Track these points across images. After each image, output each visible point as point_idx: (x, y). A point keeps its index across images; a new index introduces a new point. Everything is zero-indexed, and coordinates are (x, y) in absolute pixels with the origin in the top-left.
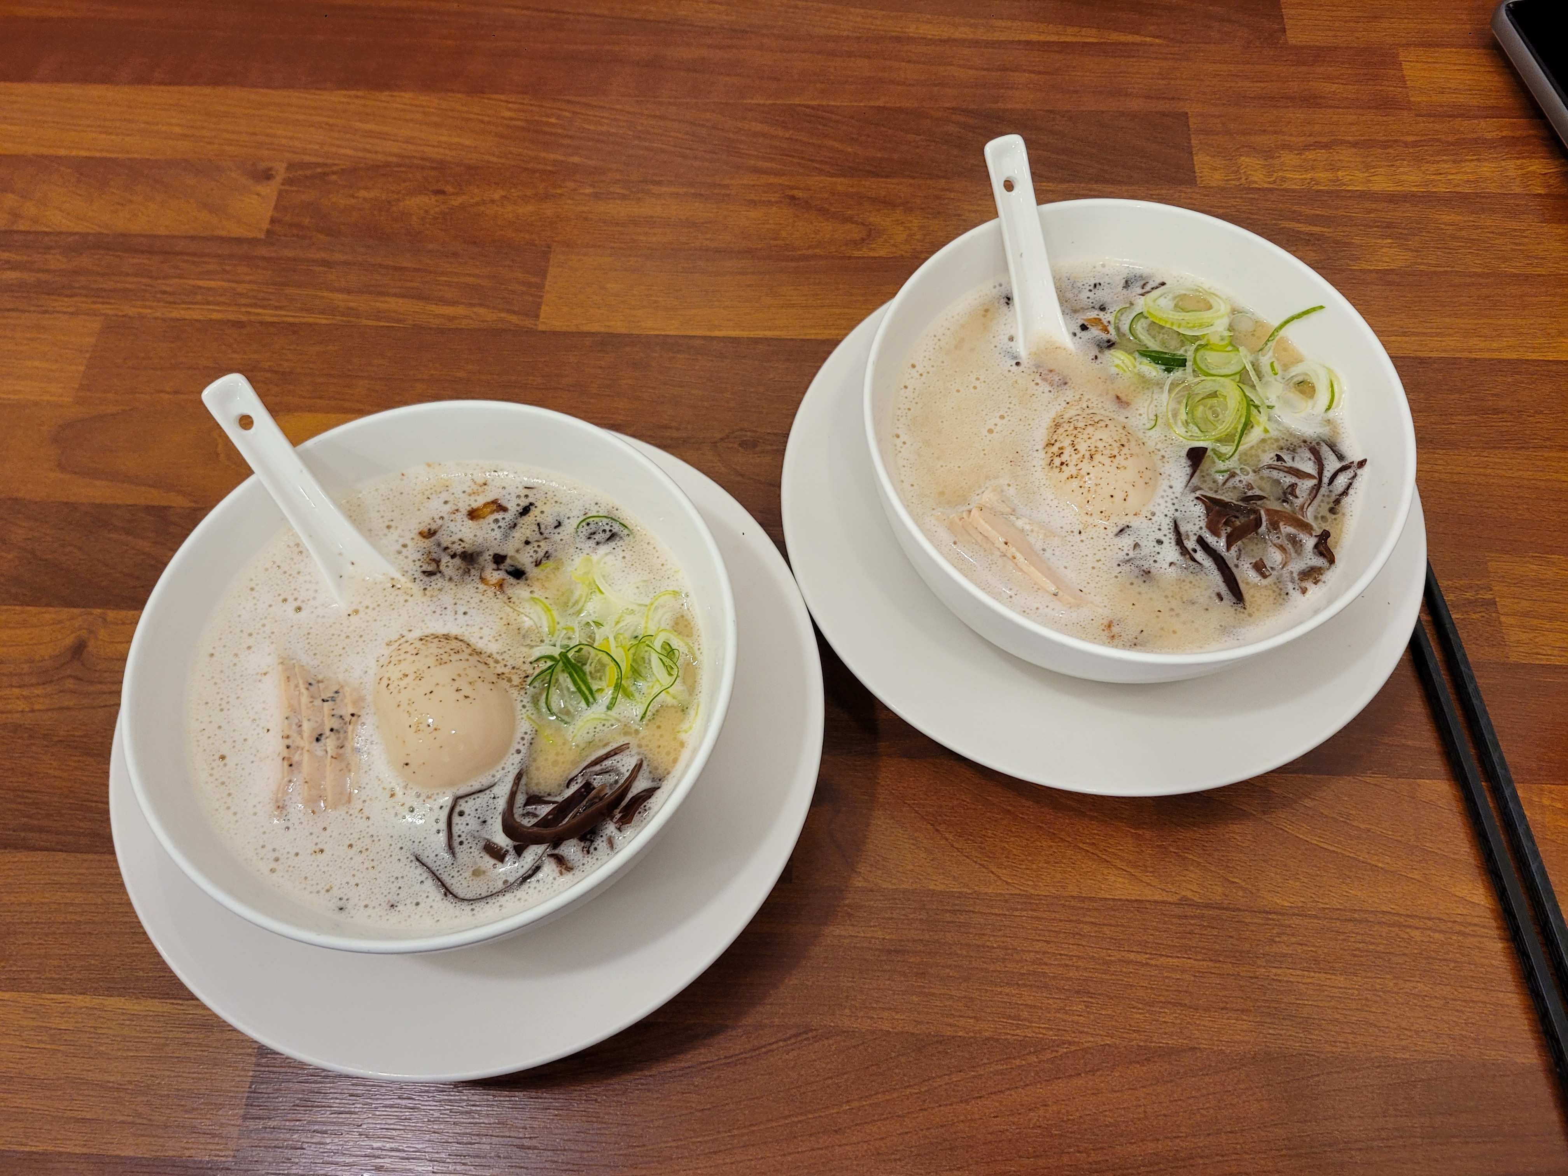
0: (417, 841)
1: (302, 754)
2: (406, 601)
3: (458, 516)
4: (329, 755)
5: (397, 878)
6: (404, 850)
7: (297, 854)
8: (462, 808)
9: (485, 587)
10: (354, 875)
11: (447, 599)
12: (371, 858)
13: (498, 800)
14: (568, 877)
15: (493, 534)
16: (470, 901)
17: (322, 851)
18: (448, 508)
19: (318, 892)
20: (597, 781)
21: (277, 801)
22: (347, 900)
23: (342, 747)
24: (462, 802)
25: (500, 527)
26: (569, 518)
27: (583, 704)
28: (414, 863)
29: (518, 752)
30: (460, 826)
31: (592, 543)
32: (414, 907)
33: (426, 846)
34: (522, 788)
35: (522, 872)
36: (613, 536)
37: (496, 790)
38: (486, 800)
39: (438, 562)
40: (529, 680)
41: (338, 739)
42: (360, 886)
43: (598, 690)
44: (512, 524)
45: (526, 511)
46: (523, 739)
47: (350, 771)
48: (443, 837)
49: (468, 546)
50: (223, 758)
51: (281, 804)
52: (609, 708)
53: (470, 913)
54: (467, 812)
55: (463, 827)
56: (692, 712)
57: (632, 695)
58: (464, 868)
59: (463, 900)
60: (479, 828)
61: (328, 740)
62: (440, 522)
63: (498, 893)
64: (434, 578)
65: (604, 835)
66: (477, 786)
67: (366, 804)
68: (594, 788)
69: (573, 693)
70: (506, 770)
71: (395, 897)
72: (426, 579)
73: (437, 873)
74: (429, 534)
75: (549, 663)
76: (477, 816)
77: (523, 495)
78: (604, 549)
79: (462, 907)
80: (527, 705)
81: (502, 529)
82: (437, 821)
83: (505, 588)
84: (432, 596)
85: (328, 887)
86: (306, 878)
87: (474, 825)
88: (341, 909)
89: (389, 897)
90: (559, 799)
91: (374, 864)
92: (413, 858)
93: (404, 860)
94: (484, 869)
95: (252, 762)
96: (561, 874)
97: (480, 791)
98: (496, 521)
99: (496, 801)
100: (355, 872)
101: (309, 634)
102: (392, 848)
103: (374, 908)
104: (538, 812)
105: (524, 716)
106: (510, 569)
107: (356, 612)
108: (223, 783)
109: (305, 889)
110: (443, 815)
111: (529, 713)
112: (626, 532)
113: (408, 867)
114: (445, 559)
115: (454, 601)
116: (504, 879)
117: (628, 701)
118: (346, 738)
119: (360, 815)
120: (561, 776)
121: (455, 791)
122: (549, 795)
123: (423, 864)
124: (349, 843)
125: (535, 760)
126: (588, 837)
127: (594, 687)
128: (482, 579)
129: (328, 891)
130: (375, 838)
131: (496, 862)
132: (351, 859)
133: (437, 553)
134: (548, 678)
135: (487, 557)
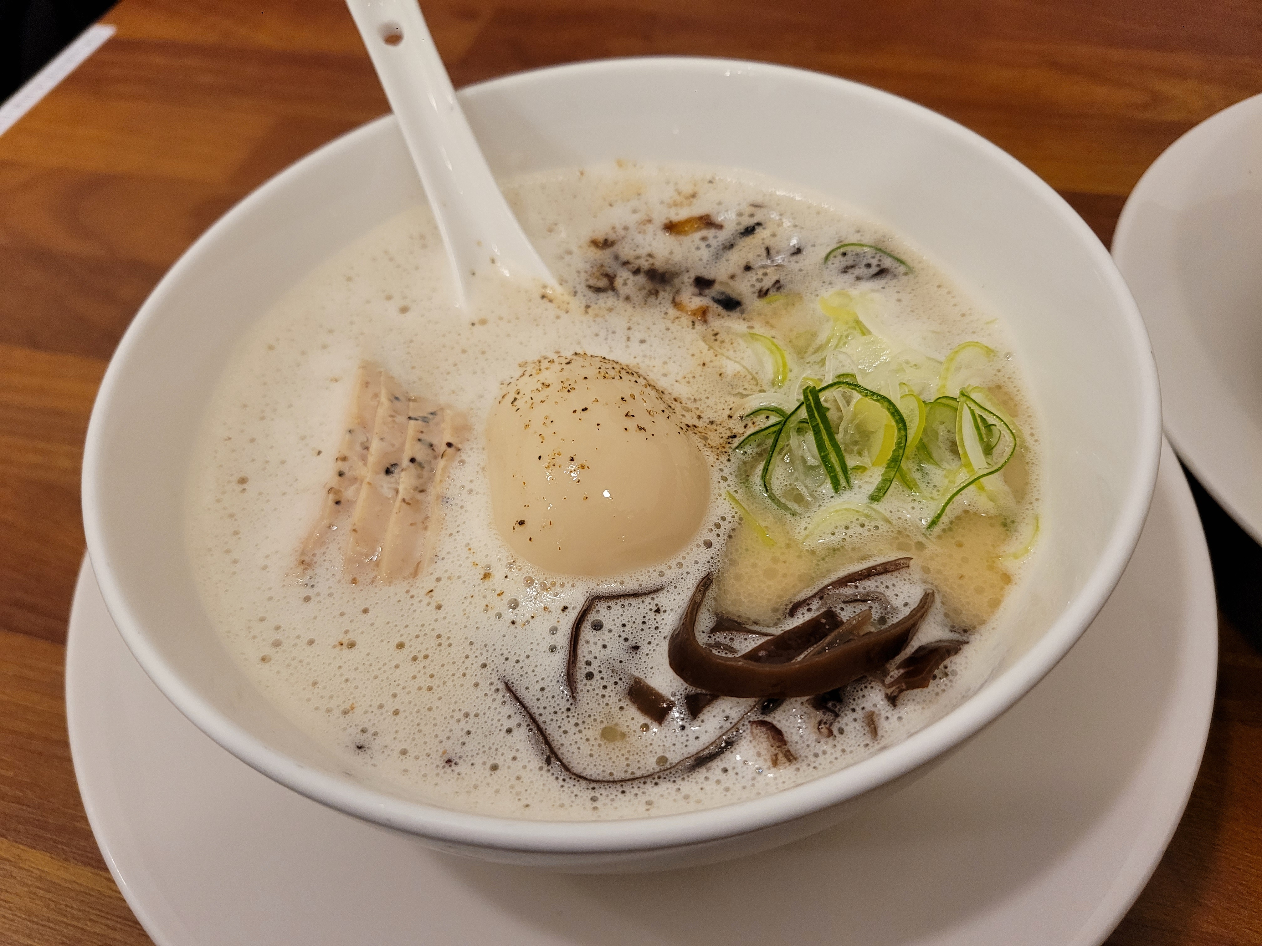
0: (513, 659)
1: (358, 491)
2: (558, 317)
3: (650, 228)
4: (400, 497)
5: (467, 715)
6: (489, 669)
7: (311, 642)
8: (600, 617)
9: (678, 313)
10: (395, 696)
11: (618, 321)
12: (429, 671)
13: (665, 616)
14: (786, 772)
15: (698, 253)
16: (593, 782)
17: (352, 645)
18: (637, 217)
19: (329, 711)
20: (846, 614)
21: (303, 553)
22: (375, 734)
23: (422, 491)
24: (602, 606)
25: (708, 246)
26: (814, 246)
27: (827, 487)
28: (500, 694)
29: (709, 545)
30: (592, 647)
31: (849, 278)
32: (488, 772)
33: (526, 669)
34: (708, 603)
35: (694, 747)
36: (882, 272)
37: (662, 599)
38: (642, 612)
39: (611, 278)
40: (736, 441)
41: (420, 477)
42: (401, 715)
43: (856, 468)
44: (728, 244)
45: (749, 231)
46: (718, 526)
47: (426, 528)
48: (559, 659)
49: (659, 263)
50: (243, 481)
51: (307, 559)
52: (874, 498)
53: (589, 804)
54: (607, 625)
55: (596, 650)
56: (1025, 530)
57: (916, 484)
58: (588, 721)
59: (579, 777)
60: (625, 657)
61: (403, 474)
62: (623, 233)
63: (644, 779)
64: (602, 295)
65: (858, 709)
66: (631, 585)
67: (441, 584)
68: (842, 623)
69: (812, 468)
70: (684, 570)
71: (458, 749)
72: (590, 294)
73: (540, 720)
74: (605, 244)
75: (774, 419)
76: (624, 636)
77: (747, 214)
78: (866, 286)
79: (576, 790)
80: (729, 478)
81: (712, 249)
82: (554, 631)
83: (710, 317)
84: (596, 316)
85: (347, 706)
86: (315, 683)
87: (616, 649)
88: (360, 748)
89: (448, 745)
90: (777, 631)
91: (435, 683)
92: (501, 686)
93: (484, 686)
94: (624, 729)
95: (284, 494)
96: (775, 763)
97: (635, 595)
98: (704, 239)
99: (659, 617)
100: (398, 690)
101: (411, 341)
102: (468, 662)
103: (417, 758)
104: (736, 645)
105: (723, 492)
106: (718, 297)
107: (483, 322)
108: (232, 516)
109: (309, 700)
110: (566, 623)
111: (732, 490)
112: (902, 269)
113: (490, 699)
114: (623, 275)
115: (628, 325)
116: (660, 754)
117: (907, 492)
118: (431, 479)
119: (426, 600)
120: (780, 597)
121: (593, 585)
122: (756, 623)
123: (517, 699)
124: (398, 640)
125: (733, 562)
126: (830, 705)
127: (851, 462)
128: (676, 304)
129: (345, 713)
130: (443, 640)
131: (648, 721)
132: (397, 666)
133: (612, 267)
134: (770, 441)
135: (688, 279)
